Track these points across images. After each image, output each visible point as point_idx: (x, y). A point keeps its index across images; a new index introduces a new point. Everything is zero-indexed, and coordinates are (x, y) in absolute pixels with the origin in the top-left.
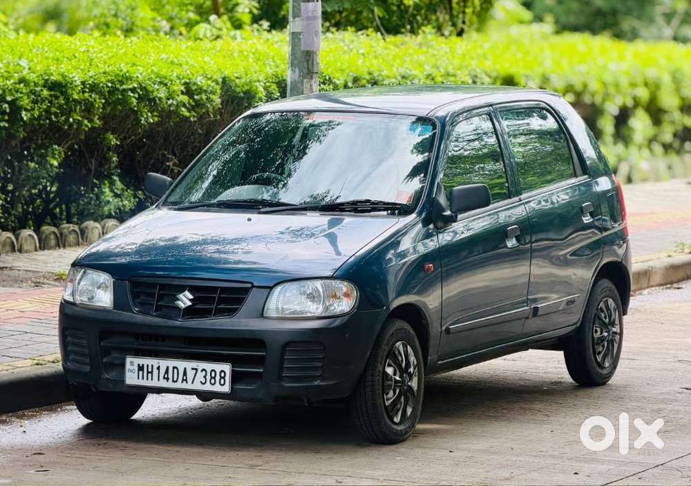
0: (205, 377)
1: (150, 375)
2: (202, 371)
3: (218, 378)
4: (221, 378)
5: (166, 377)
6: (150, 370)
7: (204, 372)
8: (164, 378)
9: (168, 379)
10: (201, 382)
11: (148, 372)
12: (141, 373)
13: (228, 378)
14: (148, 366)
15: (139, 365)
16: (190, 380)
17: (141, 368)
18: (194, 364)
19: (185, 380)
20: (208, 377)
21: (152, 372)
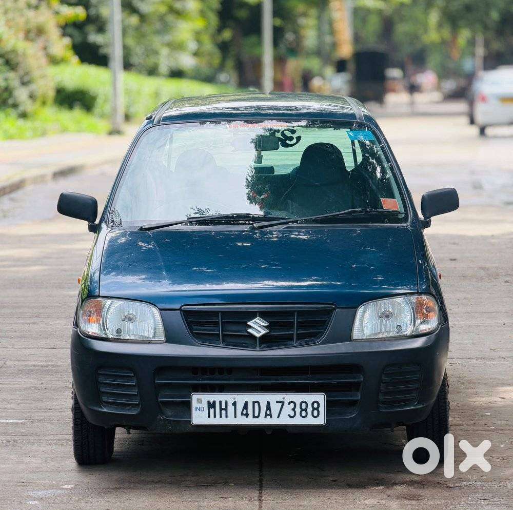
0: (294, 409)
1: (224, 412)
2: (289, 403)
3: (310, 410)
4: (314, 409)
5: (245, 412)
6: (224, 406)
7: (292, 405)
8: (242, 414)
9: (247, 415)
10: (289, 416)
11: (221, 409)
12: (212, 410)
13: (322, 409)
14: (220, 402)
15: (209, 402)
16: (275, 414)
17: (211, 405)
18: (279, 396)
19: (269, 414)
20: (298, 410)
21: (226, 409)
